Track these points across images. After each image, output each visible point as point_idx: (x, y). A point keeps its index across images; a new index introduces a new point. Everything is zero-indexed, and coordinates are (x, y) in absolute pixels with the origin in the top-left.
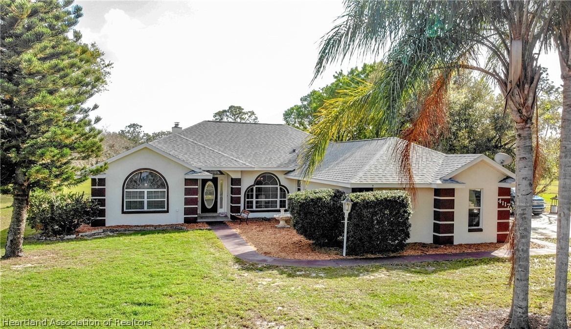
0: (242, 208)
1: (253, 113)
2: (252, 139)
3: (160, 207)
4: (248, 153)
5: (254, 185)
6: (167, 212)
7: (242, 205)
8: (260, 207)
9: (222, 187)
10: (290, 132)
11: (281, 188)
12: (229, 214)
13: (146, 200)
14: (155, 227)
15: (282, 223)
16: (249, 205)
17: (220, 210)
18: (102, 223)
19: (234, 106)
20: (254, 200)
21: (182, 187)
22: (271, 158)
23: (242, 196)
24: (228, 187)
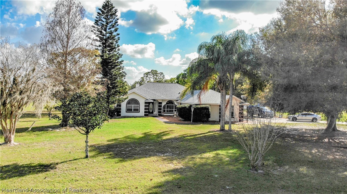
0: (162, 112)
1: (162, 73)
2: (165, 89)
3: (137, 110)
4: (164, 94)
5: (166, 105)
6: (139, 112)
7: (162, 111)
8: (168, 112)
9: (155, 105)
10: (178, 86)
11: (175, 106)
12: (158, 114)
13: (133, 108)
14: (136, 116)
15: (175, 116)
16: (164, 111)
17: (154, 113)
18: (120, 115)
19: (153, 70)
20: (166, 109)
21: (144, 104)
22: (172, 96)
23: (162, 108)
24: (157, 105)
